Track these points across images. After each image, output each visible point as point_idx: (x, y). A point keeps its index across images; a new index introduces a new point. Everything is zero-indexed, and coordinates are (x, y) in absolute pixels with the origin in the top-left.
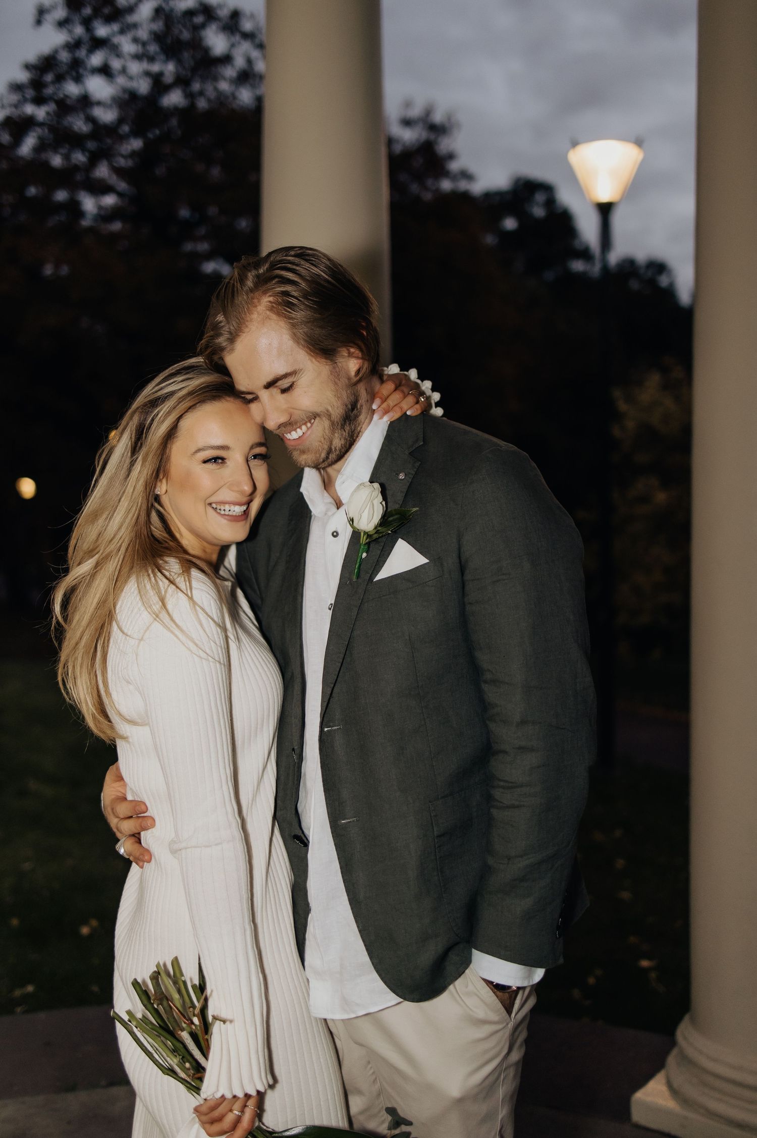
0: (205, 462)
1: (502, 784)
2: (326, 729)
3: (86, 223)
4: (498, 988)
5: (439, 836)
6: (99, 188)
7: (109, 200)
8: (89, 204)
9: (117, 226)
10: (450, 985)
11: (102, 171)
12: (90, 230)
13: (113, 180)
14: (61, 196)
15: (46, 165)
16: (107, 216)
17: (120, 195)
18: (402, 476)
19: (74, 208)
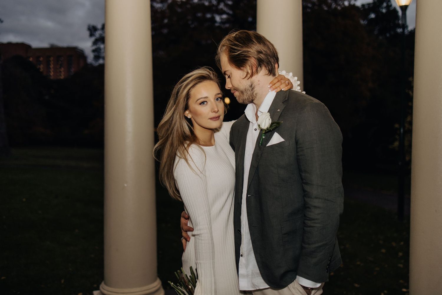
0: (200, 104)
1: (308, 218)
2: (249, 196)
3: (217, 25)
4: (305, 288)
5: (284, 234)
6: (221, 12)
7: (224, 16)
8: (218, 18)
9: (227, 25)
10: (288, 285)
11: (222, 6)
12: (219, 27)
13: (225, 9)
14: (209, 16)
15: (203, 5)
16: (223, 22)
17: (227, 14)
18: (279, 110)
19: (213, 20)
